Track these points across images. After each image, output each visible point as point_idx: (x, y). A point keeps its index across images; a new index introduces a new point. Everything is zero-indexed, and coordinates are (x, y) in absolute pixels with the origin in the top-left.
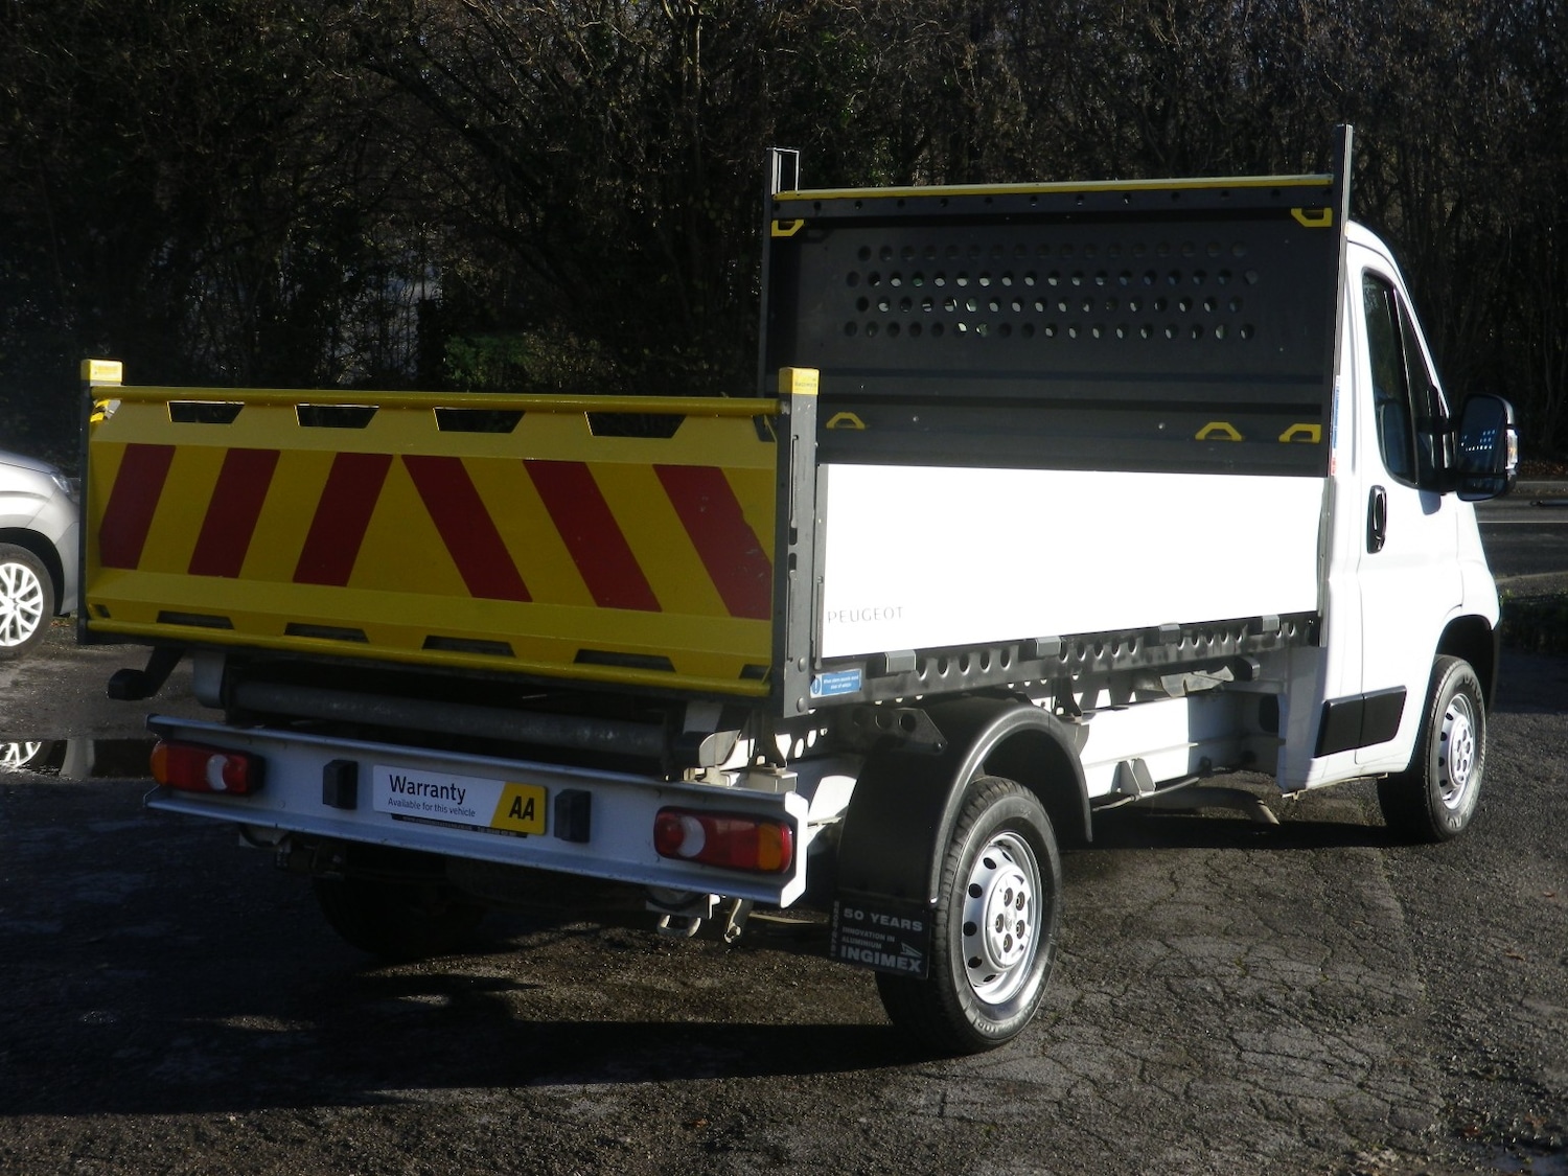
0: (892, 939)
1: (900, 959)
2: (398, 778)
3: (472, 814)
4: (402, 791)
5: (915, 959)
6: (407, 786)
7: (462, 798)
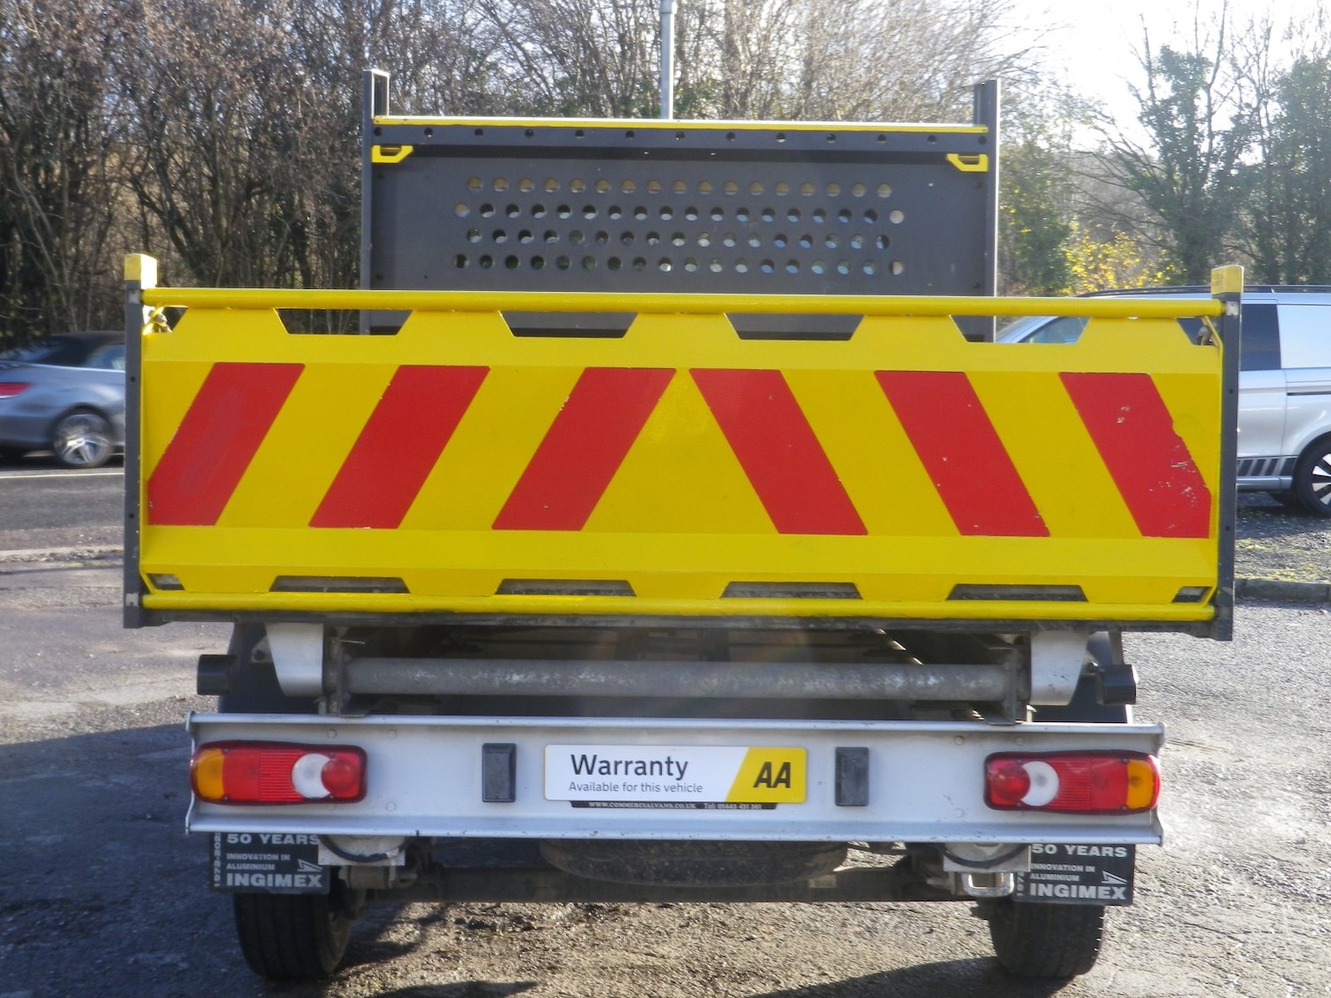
0: (1091, 869)
1: (1101, 888)
2: (584, 758)
3: (699, 789)
4: (590, 772)
5: (1118, 886)
6: (598, 765)
7: (682, 773)
